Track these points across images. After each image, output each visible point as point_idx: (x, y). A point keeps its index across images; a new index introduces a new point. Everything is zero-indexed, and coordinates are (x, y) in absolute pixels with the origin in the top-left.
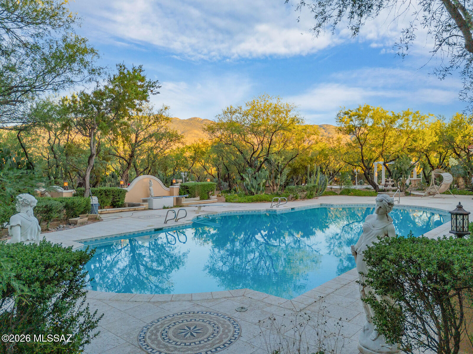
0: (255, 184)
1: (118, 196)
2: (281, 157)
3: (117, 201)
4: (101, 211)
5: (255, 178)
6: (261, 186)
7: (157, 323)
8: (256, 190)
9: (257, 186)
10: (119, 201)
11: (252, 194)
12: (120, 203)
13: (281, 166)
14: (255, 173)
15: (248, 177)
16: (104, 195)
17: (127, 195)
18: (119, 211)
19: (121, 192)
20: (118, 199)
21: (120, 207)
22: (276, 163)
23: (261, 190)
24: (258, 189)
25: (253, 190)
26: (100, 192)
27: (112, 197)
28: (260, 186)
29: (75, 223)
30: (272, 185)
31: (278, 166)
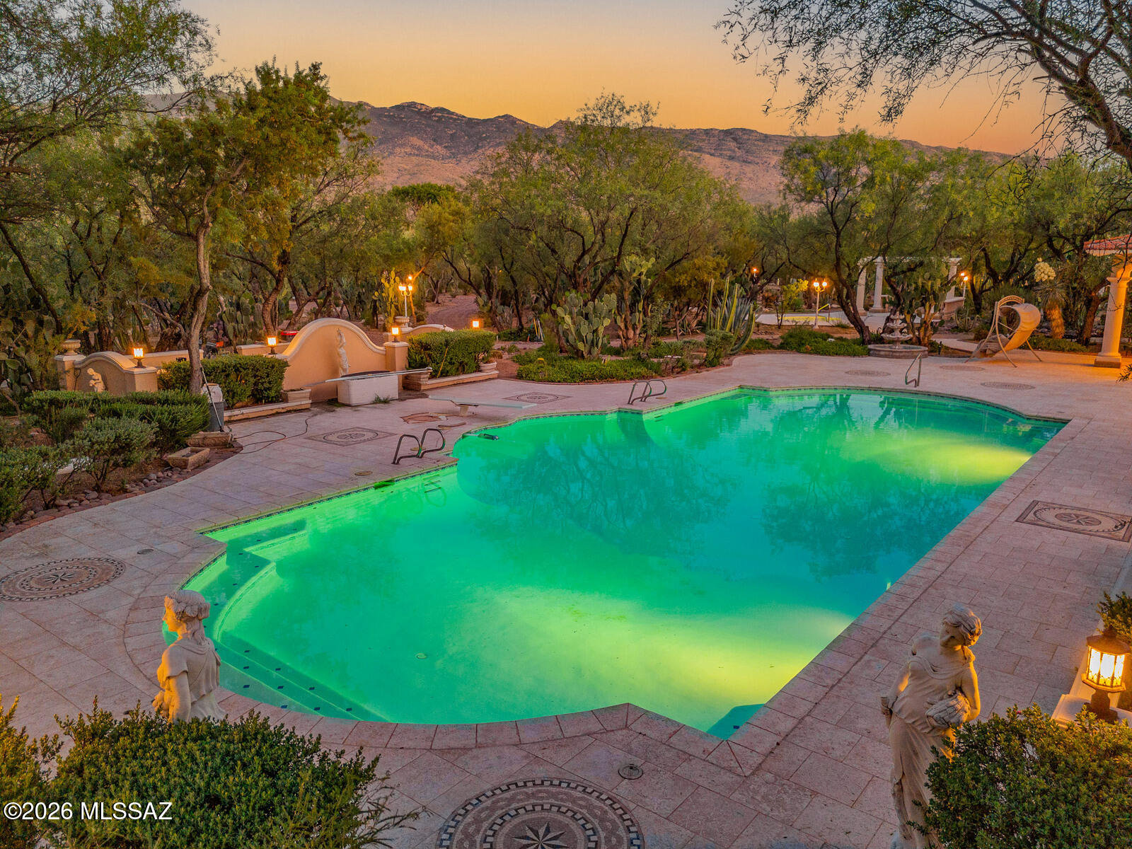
0: (585, 330)
1: (268, 376)
2: (648, 261)
3: (266, 389)
4: (230, 416)
5: (587, 317)
6: (601, 336)
7: (464, 816)
8: (588, 346)
9: (590, 337)
10: (269, 389)
11: (579, 355)
12: (272, 393)
13: (646, 282)
14: (585, 304)
15: (571, 313)
16: (233, 376)
17: (288, 373)
18: (271, 412)
19: (273, 367)
20: (266, 385)
21: (272, 402)
22: (635, 275)
23: (600, 344)
24: (593, 344)
25: (581, 346)
26: (223, 371)
27: (252, 380)
28: (597, 335)
29: (183, 465)
30: (622, 326)
31: (639, 281)
